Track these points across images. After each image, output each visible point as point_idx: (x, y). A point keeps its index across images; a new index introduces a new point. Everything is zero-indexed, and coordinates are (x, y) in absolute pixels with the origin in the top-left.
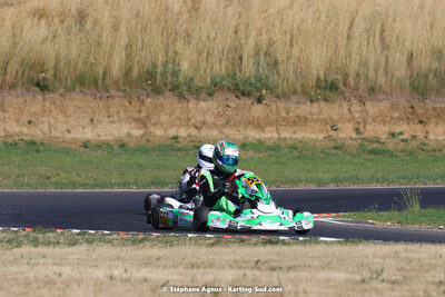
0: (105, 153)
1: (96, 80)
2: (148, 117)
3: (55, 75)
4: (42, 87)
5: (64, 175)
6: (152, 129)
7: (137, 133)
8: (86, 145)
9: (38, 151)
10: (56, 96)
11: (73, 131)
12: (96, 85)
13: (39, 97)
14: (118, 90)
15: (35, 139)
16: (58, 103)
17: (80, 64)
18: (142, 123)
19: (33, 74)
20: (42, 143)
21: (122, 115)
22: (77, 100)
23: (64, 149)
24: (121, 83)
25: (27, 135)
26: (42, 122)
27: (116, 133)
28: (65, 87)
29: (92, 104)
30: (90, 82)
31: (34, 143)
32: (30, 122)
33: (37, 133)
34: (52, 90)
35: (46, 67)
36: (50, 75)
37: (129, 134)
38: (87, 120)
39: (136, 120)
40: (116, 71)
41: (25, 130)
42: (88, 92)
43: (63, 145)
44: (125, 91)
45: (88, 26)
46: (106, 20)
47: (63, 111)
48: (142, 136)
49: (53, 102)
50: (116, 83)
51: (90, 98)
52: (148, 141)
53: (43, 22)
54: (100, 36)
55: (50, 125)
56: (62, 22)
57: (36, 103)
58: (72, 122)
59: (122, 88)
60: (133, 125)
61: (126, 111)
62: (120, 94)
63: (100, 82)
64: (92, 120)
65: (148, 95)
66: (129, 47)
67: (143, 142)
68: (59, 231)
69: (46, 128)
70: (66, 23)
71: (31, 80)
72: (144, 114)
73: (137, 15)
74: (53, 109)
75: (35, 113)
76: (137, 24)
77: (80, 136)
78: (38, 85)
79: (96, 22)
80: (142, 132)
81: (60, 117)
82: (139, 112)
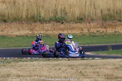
0: (22, 38)
1: (19, 19)
2: (33, 29)
3: (8, 18)
4: (5, 21)
5: (12, 44)
6: (34, 32)
7: (30, 33)
8: (17, 36)
9: (4, 38)
10: (9, 24)
11: (13, 33)
12: (19, 20)
13: (4, 24)
14: (25, 21)
15: (3, 35)
16: (9, 25)
17: (15, 15)
18: (31, 30)
19: (2, 18)
20: (5, 36)
21: (26, 28)
22: (14, 24)
23: (11, 38)
24: (25, 19)
25: (1, 34)
26: (5, 30)
27: (25, 33)
28: (11, 21)
29: (18, 25)
30: (17, 20)
31: (3, 36)
32: (2, 31)
33: (4, 33)
34: (8, 22)
35: (5, 16)
36: (7, 18)
37: (28, 33)
38: (17, 29)
39: (30, 29)
40: (24, 16)
41: (1, 33)
42: (17, 22)
43: (11, 36)
44: (27, 22)
45: (16, 5)
46: (21, 3)
47: (11, 28)
48: (32, 33)
49: (8, 25)
50: (24, 20)
51: (17, 24)
52: (33, 35)
53: (4, 4)
54: (19, 7)
55: (7, 31)
56: (9, 4)
57: (3, 25)
58: (13, 30)
59: (26, 21)
60: (29, 31)
61: (27, 27)
62: (26, 23)
63: (20, 20)
64: (18, 30)
65: (33, 23)
66: (27, 10)
67: (32, 35)
68: (25, 58)
69: (6, 32)
70: (11, 4)
71: (2, 19)
72: (32, 28)
73: (29, 2)
74: (8, 27)
75: (3, 28)
76: (29, 4)
77: (15, 34)
78: (4, 21)
79: (18, 4)
80: (32, 32)
81: (10, 29)
82: (31, 27)
